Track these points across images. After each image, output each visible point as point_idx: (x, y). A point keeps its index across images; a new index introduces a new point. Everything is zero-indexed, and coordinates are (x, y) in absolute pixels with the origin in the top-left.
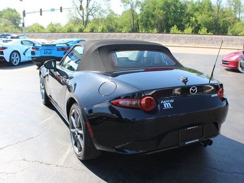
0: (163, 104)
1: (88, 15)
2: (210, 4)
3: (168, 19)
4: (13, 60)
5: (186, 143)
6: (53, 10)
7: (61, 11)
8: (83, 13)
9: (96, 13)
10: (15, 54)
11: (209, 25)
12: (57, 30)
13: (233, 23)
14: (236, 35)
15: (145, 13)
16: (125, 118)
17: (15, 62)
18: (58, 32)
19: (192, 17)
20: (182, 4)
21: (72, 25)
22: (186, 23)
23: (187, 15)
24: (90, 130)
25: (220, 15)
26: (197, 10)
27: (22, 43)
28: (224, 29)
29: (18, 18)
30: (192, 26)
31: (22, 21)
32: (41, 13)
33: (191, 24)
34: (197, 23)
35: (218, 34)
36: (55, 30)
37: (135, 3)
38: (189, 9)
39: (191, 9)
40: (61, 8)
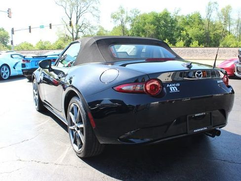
0: (169, 87)
1: (78, 32)
2: (200, 17)
3: (158, 33)
4: (2, 74)
5: (195, 131)
6: (42, 27)
7: (51, 28)
8: (73, 30)
9: (86, 30)
10: (5, 67)
11: (201, 38)
12: (47, 48)
13: (224, 36)
14: (228, 47)
15: (135, 28)
16: (129, 105)
17: (5, 76)
18: (48, 49)
19: (183, 31)
20: (172, 19)
21: (62, 42)
22: (178, 37)
23: (177, 29)
24: (92, 121)
25: (210, 29)
26: (187, 24)
27: (12, 57)
28: (216, 42)
29: (7, 37)
30: (183, 40)
31: (10, 40)
32: (30, 30)
33: (182, 38)
34: (188, 37)
35: (210, 47)
36: (45, 47)
37: (125, 18)
38: (180, 23)
39: (181, 23)
40: (50, 24)
